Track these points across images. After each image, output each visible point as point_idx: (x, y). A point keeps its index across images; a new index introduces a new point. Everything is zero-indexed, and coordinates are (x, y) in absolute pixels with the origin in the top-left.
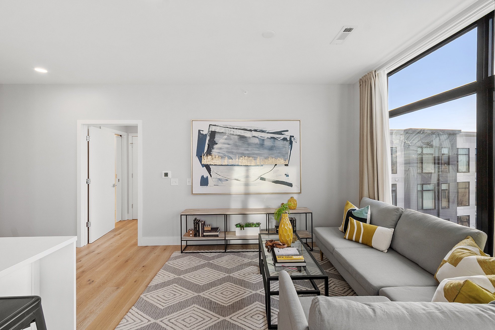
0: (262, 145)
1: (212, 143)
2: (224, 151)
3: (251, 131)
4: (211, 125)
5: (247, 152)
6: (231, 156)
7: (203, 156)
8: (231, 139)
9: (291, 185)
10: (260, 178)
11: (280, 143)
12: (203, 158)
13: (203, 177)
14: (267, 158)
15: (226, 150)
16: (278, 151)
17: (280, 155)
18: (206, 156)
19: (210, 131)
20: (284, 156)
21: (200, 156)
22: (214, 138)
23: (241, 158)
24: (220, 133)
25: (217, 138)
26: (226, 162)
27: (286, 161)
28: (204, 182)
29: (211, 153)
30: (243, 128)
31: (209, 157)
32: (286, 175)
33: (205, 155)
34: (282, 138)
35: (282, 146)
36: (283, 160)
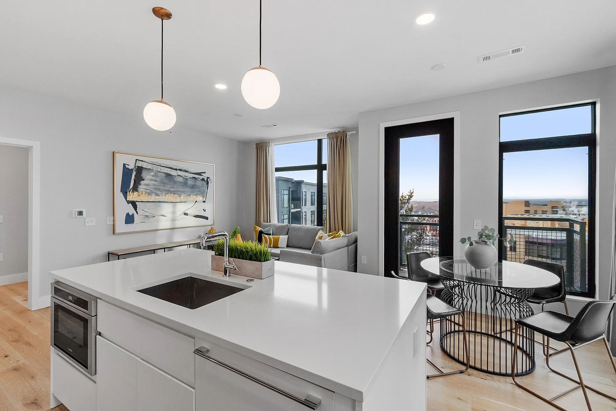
0: (185, 184)
1: (139, 179)
2: (151, 188)
3: (176, 170)
4: (138, 160)
5: (173, 189)
6: (158, 192)
7: (128, 192)
8: (158, 176)
9: (207, 218)
10: (183, 213)
11: (199, 183)
12: (128, 194)
13: (128, 214)
14: (189, 195)
15: (153, 187)
16: (198, 190)
17: (199, 193)
18: (132, 192)
19: (136, 166)
20: (202, 194)
21: (125, 192)
22: (141, 173)
23: (167, 195)
24: (147, 169)
25: (144, 174)
26: (153, 198)
27: (203, 198)
28: (129, 219)
29: (138, 189)
30: (169, 166)
31: (136, 193)
32: (203, 210)
33: (130, 191)
34: (201, 179)
35: (201, 185)
36: (202, 197)
